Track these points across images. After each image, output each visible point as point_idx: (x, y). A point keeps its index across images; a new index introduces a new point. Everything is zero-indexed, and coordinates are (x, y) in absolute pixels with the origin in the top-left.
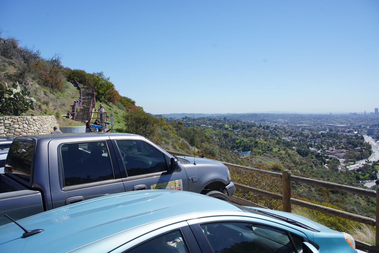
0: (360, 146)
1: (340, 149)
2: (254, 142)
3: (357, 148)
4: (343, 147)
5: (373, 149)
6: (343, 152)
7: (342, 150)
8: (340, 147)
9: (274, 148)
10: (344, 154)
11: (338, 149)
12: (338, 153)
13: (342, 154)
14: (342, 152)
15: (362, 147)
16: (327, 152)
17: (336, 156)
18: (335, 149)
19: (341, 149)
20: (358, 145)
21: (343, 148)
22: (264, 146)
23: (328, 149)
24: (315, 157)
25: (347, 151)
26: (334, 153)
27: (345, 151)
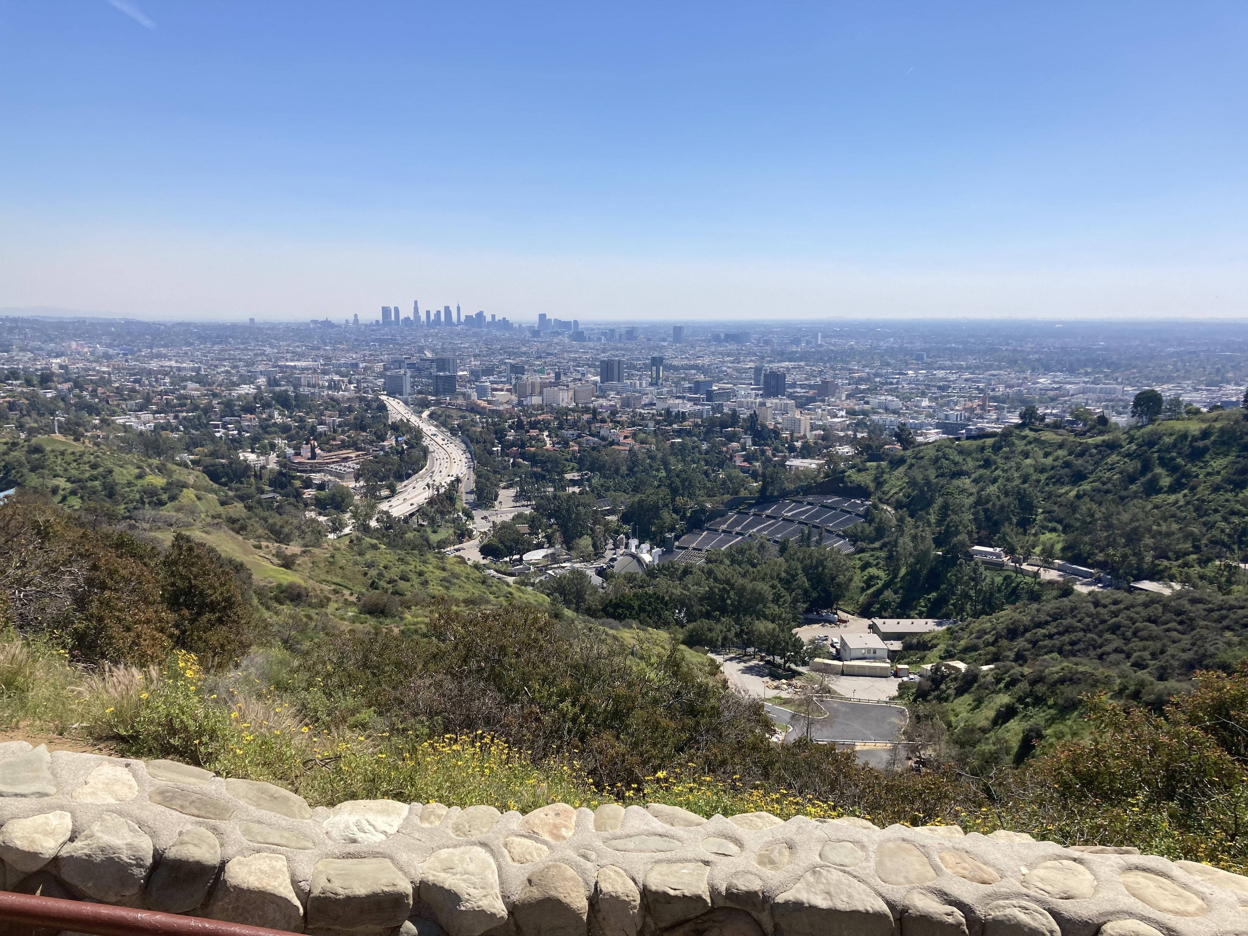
0: (392, 435)
1: (335, 450)
2: (25, 449)
3: (386, 443)
4: (343, 441)
5: (426, 442)
6: (348, 457)
7: (344, 453)
8: (334, 443)
9: (117, 469)
10: (350, 464)
11: (330, 451)
12: (333, 462)
13: (347, 464)
14: (346, 459)
15: (400, 439)
16: (299, 463)
17: (331, 473)
18: (322, 449)
19: (340, 448)
20: (386, 433)
21: (344, 446)
22: (75, 461)
23: (298, 454)
24: (270, 486)
25: (358, 456)
26: (320, 464)
27: (353, 455)
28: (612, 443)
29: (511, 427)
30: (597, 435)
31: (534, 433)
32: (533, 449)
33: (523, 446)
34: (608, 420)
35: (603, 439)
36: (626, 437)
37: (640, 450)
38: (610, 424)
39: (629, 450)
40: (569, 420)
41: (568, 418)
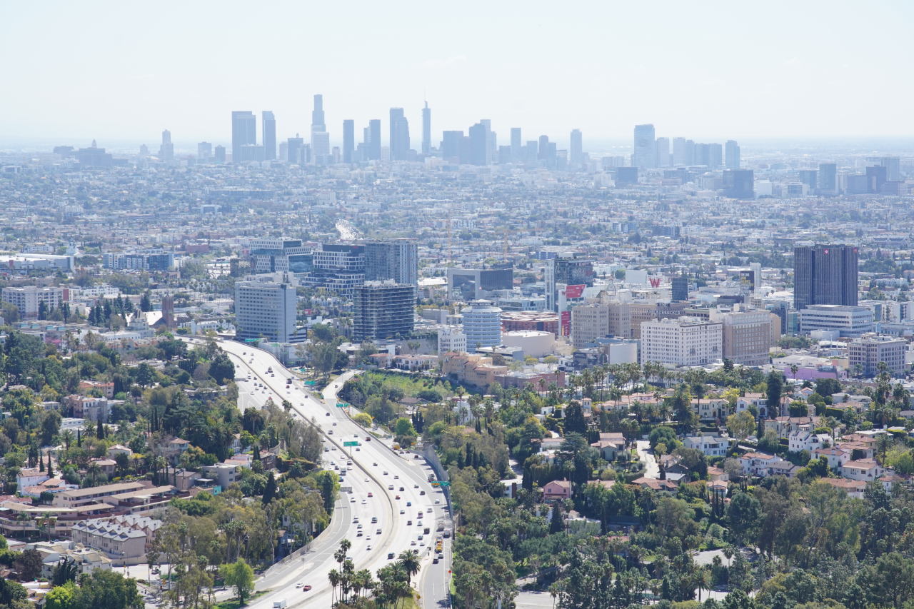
0: (244, 444)
1: (102, 482)
3: (228, 465)
4: (121, 459)
5: (330, 461)
6: (132, 502)
8: (100, 463)
10: (136, 518)
11: (89, 484)
12: (97, 513)
13: (129, 519)
14: (127, 506)
15: (264, 454)
17: (87, 541)
18: (69, 479)
19: (113, 476)
20: (229, 439)
21: (123, 469)
25: (156, 498)
26: (63, 517)
27: (145, 495)
28: (821, 470)
29: (551, 425)
30: (779, 448)
31: (611, 440)
32: (609, 485)
33: (581, 474)
34: (811, 408)
35: (799, 458)
36: (857, 455)
37: (896, 490)
38: (816, 420)
39: (867, 491)
40: (706, 407)
41: (702, 401)
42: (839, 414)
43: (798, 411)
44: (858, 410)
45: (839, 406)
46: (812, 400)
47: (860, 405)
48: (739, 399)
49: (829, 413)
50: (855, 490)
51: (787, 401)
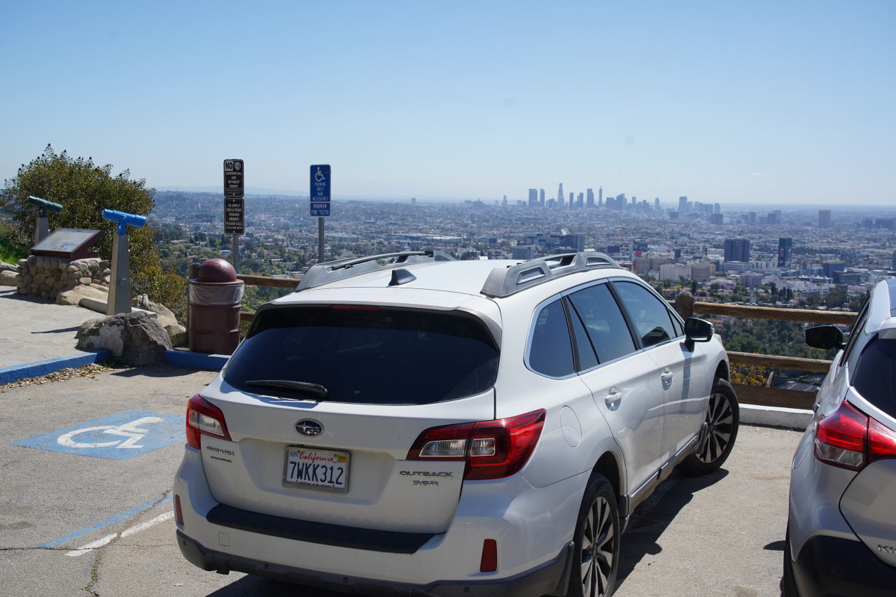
37: (735, 324)
38: (709, 298)
39: (723, 324)
40: (668, 292)
41: (667, 290)
42: (719, 297)
43: (703, 295)
44: (727, 296)
45: (719, 294)
46: (709, 291)
47: (728, 294)
48: (681, 289)
49: (714, 296)
50: (720, 323)
51: (699, 291)
